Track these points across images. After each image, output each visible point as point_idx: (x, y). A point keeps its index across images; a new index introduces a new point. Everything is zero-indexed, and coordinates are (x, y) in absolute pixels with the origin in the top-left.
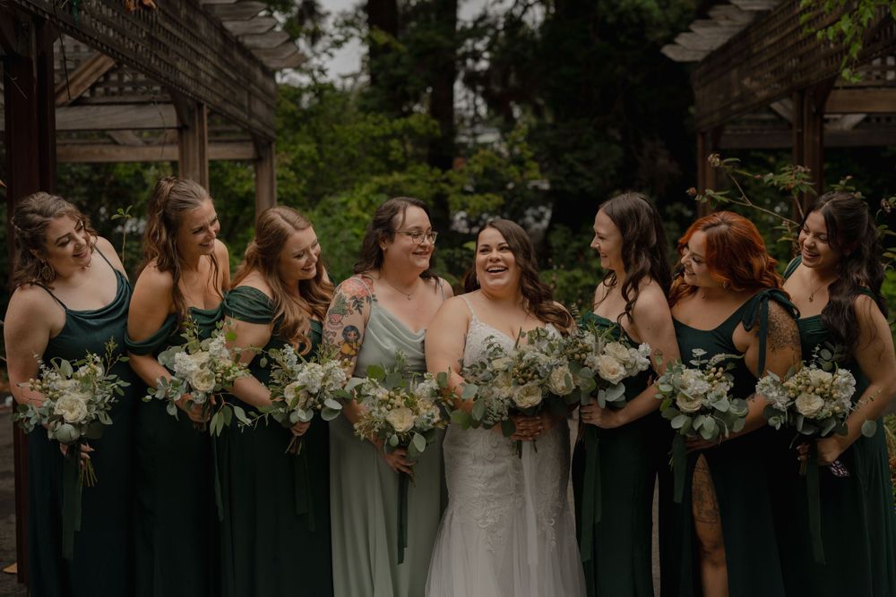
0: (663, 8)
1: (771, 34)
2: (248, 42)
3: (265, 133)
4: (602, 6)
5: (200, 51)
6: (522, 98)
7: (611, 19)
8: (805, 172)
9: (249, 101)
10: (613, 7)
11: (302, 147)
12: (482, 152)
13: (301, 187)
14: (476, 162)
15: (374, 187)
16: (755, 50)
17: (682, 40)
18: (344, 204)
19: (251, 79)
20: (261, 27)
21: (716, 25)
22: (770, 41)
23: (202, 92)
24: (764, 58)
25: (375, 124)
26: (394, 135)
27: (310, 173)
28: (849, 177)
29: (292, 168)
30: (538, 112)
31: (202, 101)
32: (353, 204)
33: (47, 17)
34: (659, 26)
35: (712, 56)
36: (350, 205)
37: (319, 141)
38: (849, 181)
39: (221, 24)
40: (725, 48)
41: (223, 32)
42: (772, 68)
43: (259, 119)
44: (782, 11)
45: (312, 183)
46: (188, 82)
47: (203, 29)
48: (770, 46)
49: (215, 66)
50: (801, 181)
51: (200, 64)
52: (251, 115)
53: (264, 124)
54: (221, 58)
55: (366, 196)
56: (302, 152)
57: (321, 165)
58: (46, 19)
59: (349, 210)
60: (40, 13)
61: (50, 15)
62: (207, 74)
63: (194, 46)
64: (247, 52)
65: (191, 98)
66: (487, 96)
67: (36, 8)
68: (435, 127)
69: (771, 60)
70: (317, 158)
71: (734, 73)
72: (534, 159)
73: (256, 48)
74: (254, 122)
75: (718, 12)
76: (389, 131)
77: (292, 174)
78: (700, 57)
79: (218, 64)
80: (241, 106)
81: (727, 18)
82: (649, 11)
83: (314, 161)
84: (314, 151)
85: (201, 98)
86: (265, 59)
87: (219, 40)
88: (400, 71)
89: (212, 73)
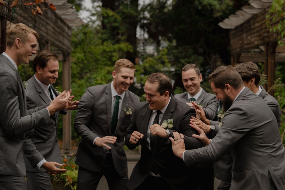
0: (220, 4)
1: (258, 22)
2: (63, 17)
3: (67, 51)
4: (197, 2)
5: (48, 22)
6: (163, 34)
7: (200, 8)
8: (265, 77)
9: (63, 39)
10: (201, 3)
11: (78, 55)
12: (149, 59)
13: (78, 71)
14: (146, 62)
15: (106, 71)
16: (252, 27)
17: (226, 21)
18: (95, 78)
19: (64, 31)
20: (69, 12)
21: (238, 17)
22: (257, 25)
23: (49, 38)
24: (255, 31)
25: (107, 46)
26: (114, 51)
27: (81, 65)
28: (280, 78)
29: (75, 63)
30: (170, 40)
31: (48, 41)
32: (99, 78)
33: (5, 16)
34: (218, 11)
35: (237, 28)
36: (97, 78)
37: (85, 52)
38: (280, 80)
39: (55, 12)
40: (242, 25)
41: (56, 14)
42: (258, 35)
43: (66, 46)
44: (261, 15)
45: (82, 69)
46: (44, 34)
47: (50, 14)
48: (258, 27)
49: (52, 27)
50: (263, 80)
51: (48, 28)
52: (64, 44)
53: (67, 48)
54: (55, 24)
55: (104, 75)
56: (78, 57)
57: (85, 62)
58: (5, 17)
59: (97, 80)
60: (3, 15)
61: (6, 16)
62: (50, 31)
63: (46, 20)
64: (62, 21)
65: (45, 40)
66: (149, 33)
67: (3, 14)
68: (130, 48)
69: (258, 32)
70: (84, 59)
71: (245, 35)
72: (169, 62)
73: (66, 19)
74: (64, 47)
75: (238, 13)
76: (112, 49)
77: (75, 66)
78: (233, 27)
79: (54, 27)
80: (60, 42)
81: (242, 15)
82: (214, 5)
83: (83, 60)
84: (83, 57)
85: (48, 40)
86: (68, 23)
87: (54, 18)
88: (116, 24)
89: (52, 30)
